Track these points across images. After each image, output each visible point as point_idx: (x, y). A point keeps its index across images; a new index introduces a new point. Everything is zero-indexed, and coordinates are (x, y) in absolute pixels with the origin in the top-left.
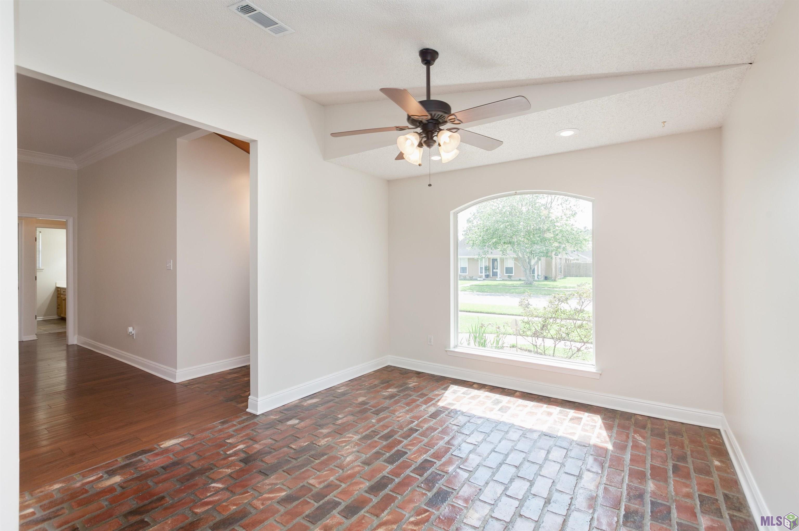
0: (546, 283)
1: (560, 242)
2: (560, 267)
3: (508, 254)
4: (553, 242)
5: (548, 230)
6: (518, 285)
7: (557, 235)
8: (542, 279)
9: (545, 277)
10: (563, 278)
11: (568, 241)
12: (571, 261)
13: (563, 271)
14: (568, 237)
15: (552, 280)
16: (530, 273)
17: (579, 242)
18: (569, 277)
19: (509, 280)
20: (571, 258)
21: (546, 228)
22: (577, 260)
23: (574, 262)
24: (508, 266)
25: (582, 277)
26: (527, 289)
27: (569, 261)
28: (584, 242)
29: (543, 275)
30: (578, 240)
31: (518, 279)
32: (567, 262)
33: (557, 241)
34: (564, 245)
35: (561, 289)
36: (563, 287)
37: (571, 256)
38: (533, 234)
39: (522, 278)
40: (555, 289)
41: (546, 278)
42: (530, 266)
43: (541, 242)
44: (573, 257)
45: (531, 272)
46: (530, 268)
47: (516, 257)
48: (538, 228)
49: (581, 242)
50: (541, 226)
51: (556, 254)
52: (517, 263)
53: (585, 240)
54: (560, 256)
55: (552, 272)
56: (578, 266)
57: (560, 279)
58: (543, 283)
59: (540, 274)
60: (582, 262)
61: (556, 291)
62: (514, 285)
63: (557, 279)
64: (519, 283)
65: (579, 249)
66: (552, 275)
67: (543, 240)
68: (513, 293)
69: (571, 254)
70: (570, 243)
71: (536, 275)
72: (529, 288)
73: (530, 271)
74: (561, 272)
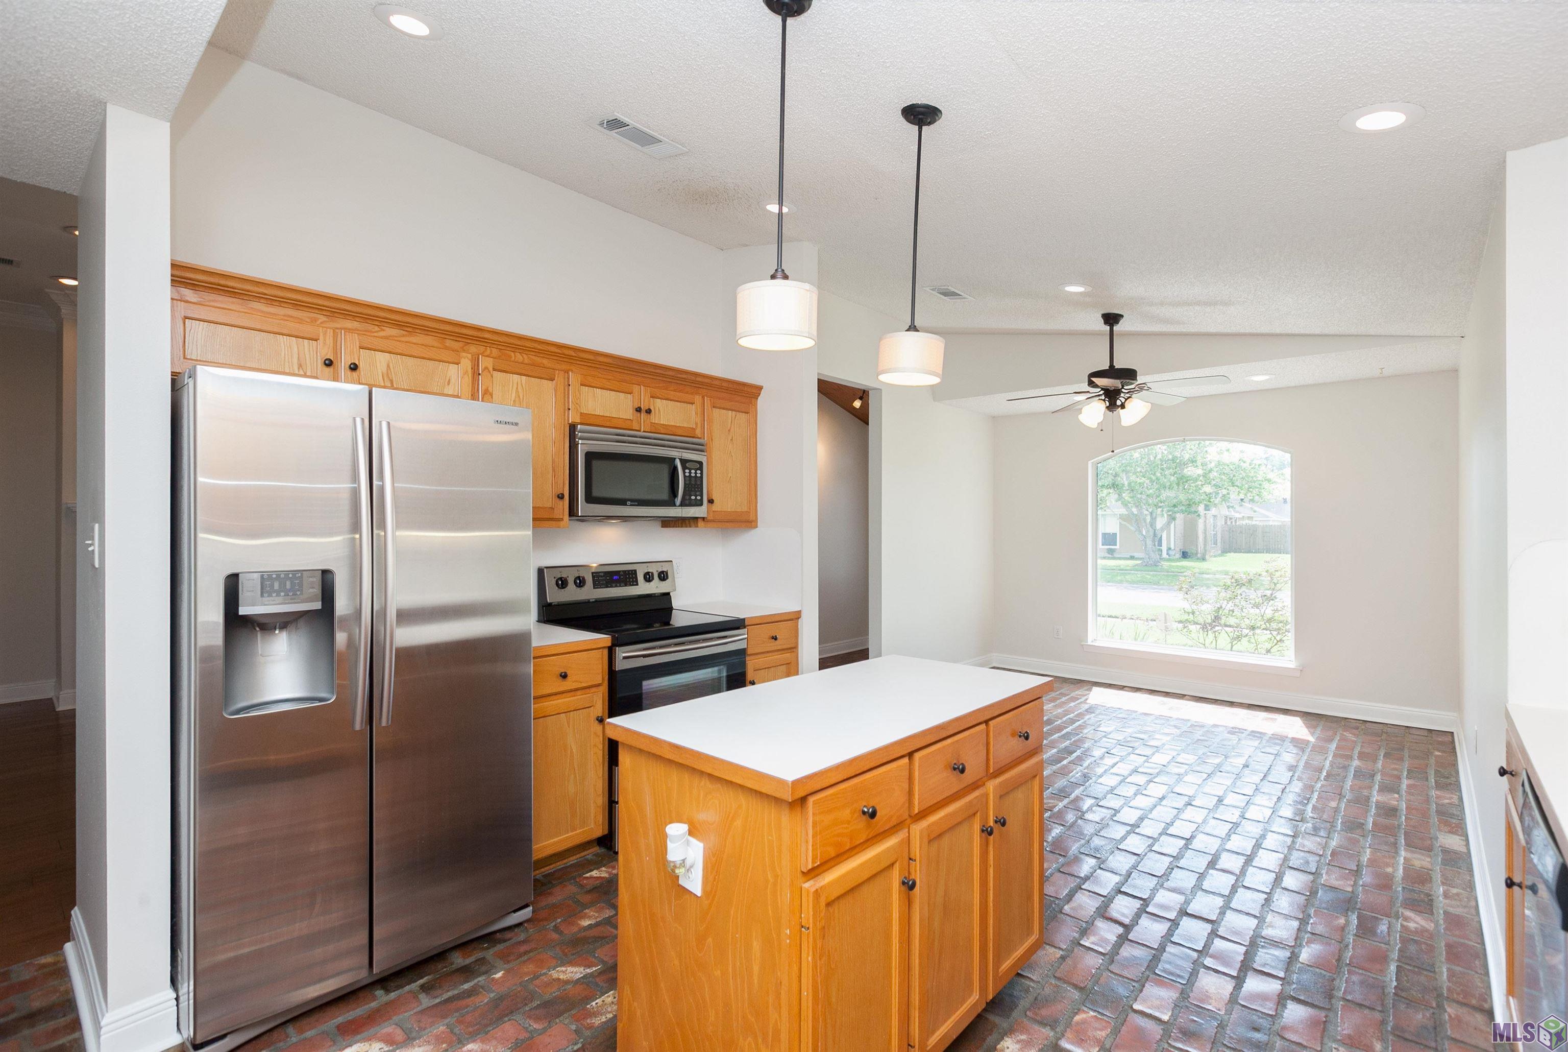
0: (1185, 563)
1: (1216, 486)
2: (1213, 533)
3: (1108, 508)
4: (1202, 485)
5: (1193, 461)
6: (1128, 568)
7: (1210, 471)
8: (1178, 556)
9: (1183, 553)
10: (1220, 555)
11: (1233, 483)
12: (1236, 521)
13: (1219, 541)
14: (1234, 476)
15: (1198, 559)
16: (1155, 545)
17: (1256, 485)
18: (1232, 554)
19: (1109, 558)
20: (1237, 515)
21: (1187, 456)
22: (1250, 518)
23: (1244, 523)
24: (1107, 531)
25: (1261, 553)
26: (1148, 574)
27: (1233, 520)
28: (1266, 485)
29: (1178, 549)
30: (1255, 482)
31: (1128, 557)
32: (1229, 523)
33: (1210, 483)
34: (1225, 492)
35: (1217, 576)
36: (1221, 572)
37: (1237, 512)
38: (1162, 469)
39: (1136, 555)
40: (1205, 576)
41: (1185, 555)
42: (1155, 530)
43: (1178, 484)
44: (1240, 513)
45: (1156, 543)
46: (1155, 535)
47: (1127, 513)
48: (1170, 457)
49: (1260, 485)
50: (1177, 454)
51: (1207, 508)
52: (1128, 525)
53: (1269, 481)
54: (1213, 511)
55: (1197, 542)
56: (1252, 531)
57: (1215, 556)
58: (1178, 564)
59: (1172, 547)
60: (1260, 524)
61: (1208, 579)
62: (1122, 567)
63: (1207, 557)
64: (1131, 563)
65: (1257, 498)
66: (1197, 548)
67: (1182, 480)
68: (1121, 582)
69: (1238, 508)
70: (1237, 486)
71: (1164, 548)
72: (1151, 573)
73: (1154, 541)
74: (1215, 543)
